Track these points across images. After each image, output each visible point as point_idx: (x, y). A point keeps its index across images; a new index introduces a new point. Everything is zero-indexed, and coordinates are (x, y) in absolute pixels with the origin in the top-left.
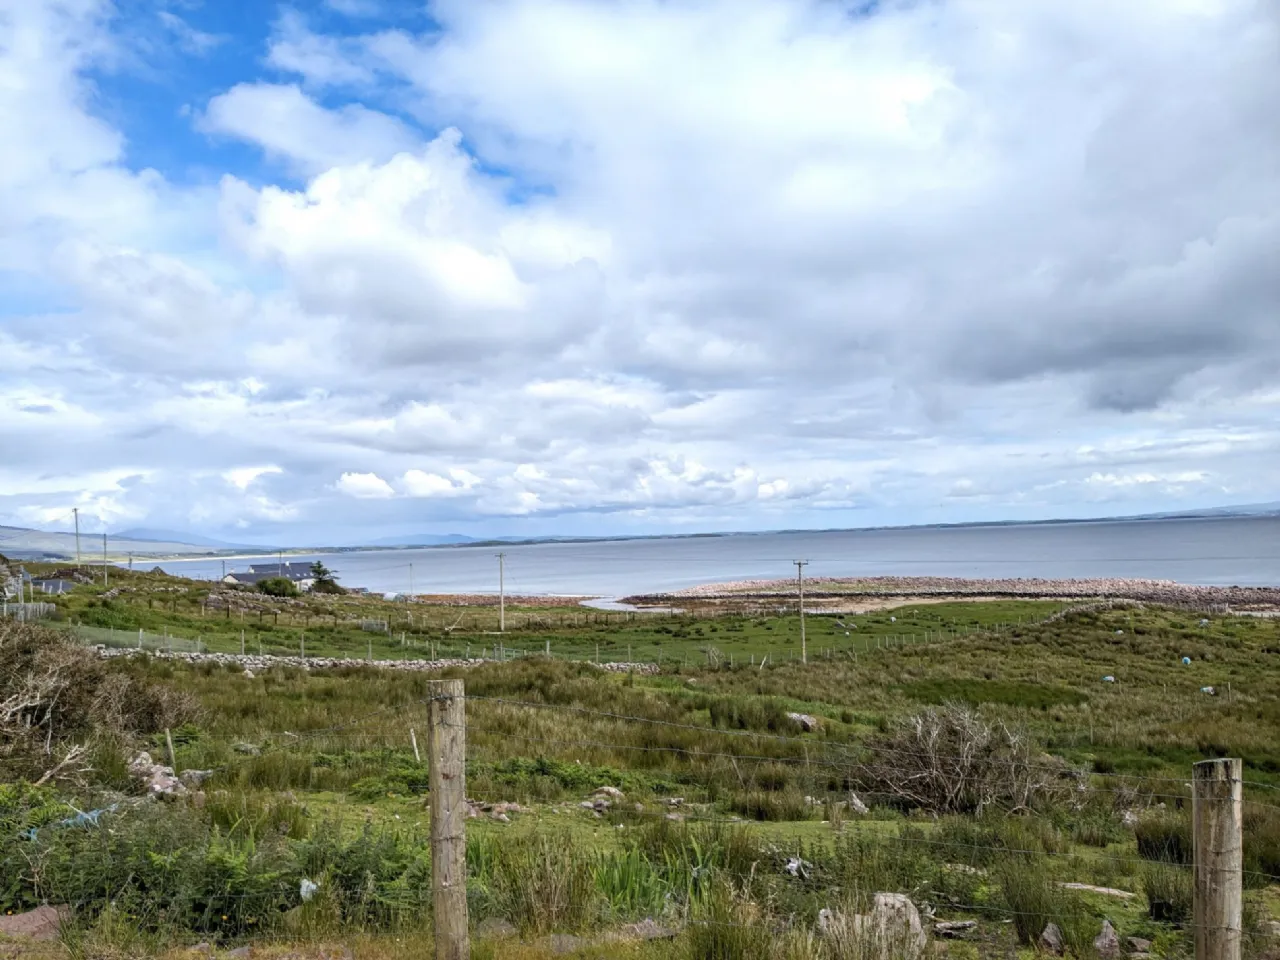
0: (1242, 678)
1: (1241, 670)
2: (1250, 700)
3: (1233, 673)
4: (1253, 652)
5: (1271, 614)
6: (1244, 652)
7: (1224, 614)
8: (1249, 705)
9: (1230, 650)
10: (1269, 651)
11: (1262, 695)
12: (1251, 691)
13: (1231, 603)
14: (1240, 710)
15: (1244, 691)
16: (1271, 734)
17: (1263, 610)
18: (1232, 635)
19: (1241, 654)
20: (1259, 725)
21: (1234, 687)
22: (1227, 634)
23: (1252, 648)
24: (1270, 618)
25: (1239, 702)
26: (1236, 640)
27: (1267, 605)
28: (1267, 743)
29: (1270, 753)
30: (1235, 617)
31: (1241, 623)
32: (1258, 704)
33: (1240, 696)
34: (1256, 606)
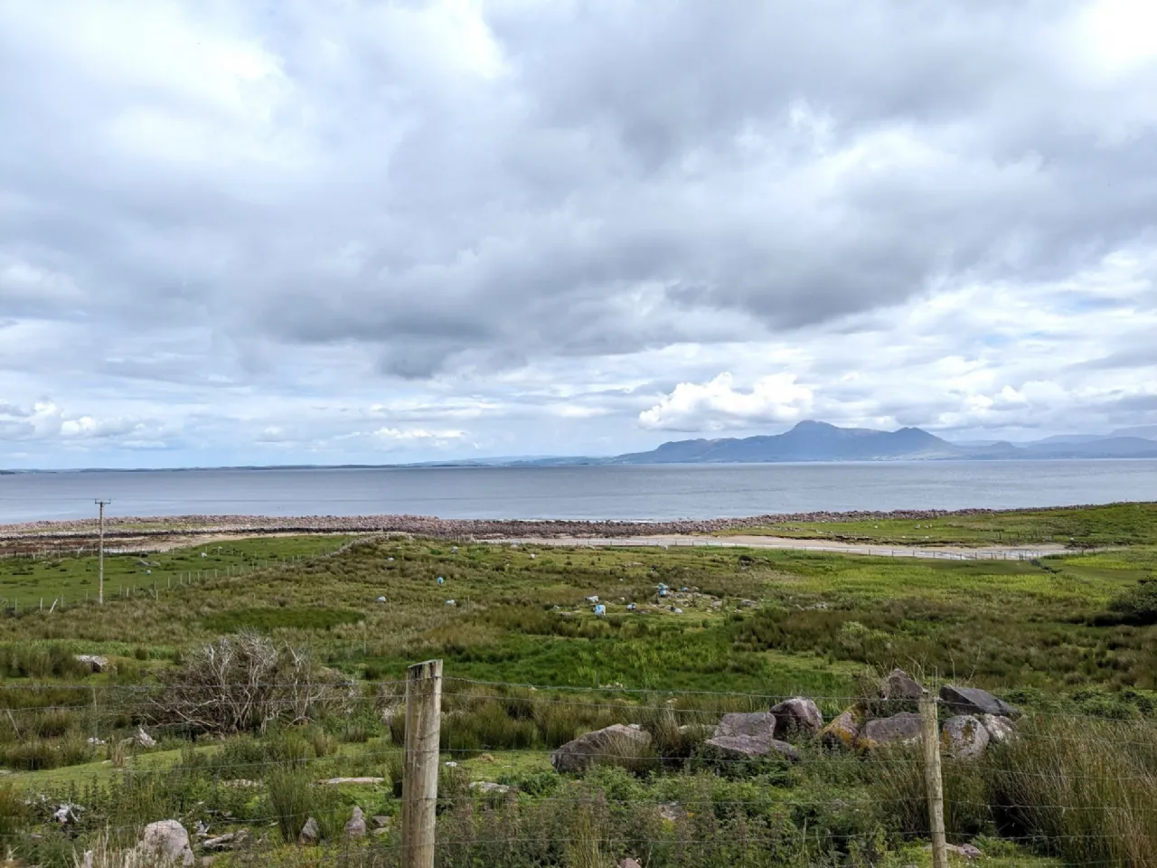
0: (477, 592)
1: (477, 585)
2: (483, 608)
3: (472, 587)
4: (487, 571)
5: (501, 541)
6: (480, 571)
7: (469, 542)
8: (480, 611)
9: (471, 569)
10: (497, 570)
11: (491, 604)
12: (484, 601)
13: (474, 533)
14: (475, 617)
15: (479, 602)
16: (495, 633)
17: (495, 538)
18: (473, 558)
19: (478, 573)
20: (487, 628)
21: (472, 599)
22: (470, 558)
23: (486, 568)
24: (499, 544)
25: (475, 610)
26: (476, 561)
27: (499, 534)
28: (491, 641)
29: (493, 648)
30: (477, 544)
31: (480, 549)
32: (488, 611)
33: (475, 606)
34: (491, 535)
